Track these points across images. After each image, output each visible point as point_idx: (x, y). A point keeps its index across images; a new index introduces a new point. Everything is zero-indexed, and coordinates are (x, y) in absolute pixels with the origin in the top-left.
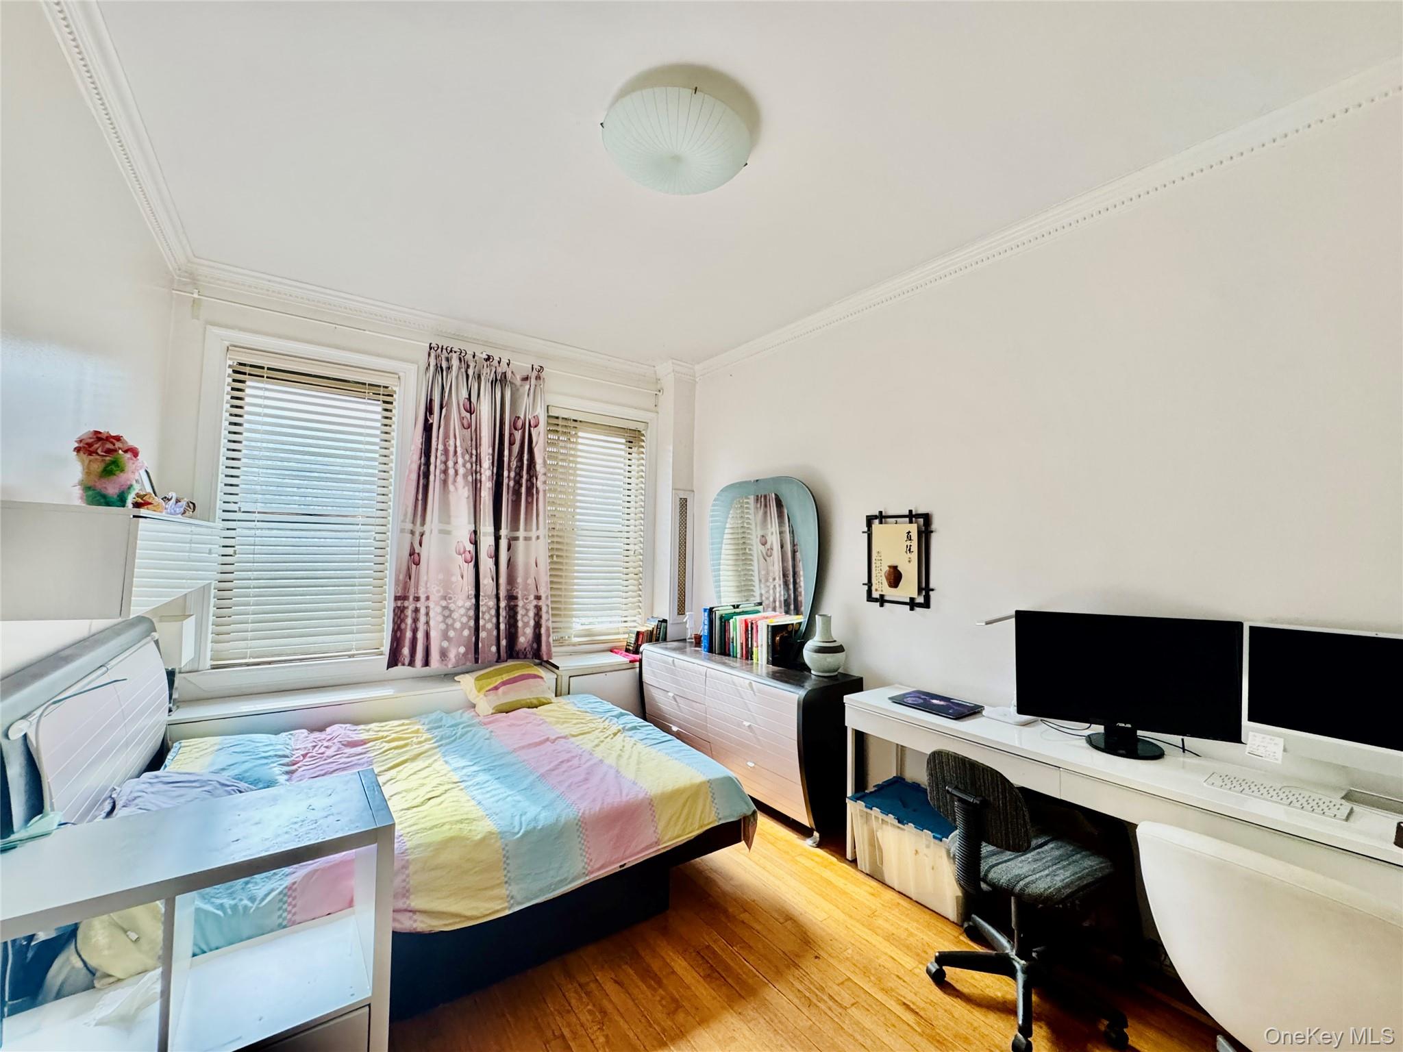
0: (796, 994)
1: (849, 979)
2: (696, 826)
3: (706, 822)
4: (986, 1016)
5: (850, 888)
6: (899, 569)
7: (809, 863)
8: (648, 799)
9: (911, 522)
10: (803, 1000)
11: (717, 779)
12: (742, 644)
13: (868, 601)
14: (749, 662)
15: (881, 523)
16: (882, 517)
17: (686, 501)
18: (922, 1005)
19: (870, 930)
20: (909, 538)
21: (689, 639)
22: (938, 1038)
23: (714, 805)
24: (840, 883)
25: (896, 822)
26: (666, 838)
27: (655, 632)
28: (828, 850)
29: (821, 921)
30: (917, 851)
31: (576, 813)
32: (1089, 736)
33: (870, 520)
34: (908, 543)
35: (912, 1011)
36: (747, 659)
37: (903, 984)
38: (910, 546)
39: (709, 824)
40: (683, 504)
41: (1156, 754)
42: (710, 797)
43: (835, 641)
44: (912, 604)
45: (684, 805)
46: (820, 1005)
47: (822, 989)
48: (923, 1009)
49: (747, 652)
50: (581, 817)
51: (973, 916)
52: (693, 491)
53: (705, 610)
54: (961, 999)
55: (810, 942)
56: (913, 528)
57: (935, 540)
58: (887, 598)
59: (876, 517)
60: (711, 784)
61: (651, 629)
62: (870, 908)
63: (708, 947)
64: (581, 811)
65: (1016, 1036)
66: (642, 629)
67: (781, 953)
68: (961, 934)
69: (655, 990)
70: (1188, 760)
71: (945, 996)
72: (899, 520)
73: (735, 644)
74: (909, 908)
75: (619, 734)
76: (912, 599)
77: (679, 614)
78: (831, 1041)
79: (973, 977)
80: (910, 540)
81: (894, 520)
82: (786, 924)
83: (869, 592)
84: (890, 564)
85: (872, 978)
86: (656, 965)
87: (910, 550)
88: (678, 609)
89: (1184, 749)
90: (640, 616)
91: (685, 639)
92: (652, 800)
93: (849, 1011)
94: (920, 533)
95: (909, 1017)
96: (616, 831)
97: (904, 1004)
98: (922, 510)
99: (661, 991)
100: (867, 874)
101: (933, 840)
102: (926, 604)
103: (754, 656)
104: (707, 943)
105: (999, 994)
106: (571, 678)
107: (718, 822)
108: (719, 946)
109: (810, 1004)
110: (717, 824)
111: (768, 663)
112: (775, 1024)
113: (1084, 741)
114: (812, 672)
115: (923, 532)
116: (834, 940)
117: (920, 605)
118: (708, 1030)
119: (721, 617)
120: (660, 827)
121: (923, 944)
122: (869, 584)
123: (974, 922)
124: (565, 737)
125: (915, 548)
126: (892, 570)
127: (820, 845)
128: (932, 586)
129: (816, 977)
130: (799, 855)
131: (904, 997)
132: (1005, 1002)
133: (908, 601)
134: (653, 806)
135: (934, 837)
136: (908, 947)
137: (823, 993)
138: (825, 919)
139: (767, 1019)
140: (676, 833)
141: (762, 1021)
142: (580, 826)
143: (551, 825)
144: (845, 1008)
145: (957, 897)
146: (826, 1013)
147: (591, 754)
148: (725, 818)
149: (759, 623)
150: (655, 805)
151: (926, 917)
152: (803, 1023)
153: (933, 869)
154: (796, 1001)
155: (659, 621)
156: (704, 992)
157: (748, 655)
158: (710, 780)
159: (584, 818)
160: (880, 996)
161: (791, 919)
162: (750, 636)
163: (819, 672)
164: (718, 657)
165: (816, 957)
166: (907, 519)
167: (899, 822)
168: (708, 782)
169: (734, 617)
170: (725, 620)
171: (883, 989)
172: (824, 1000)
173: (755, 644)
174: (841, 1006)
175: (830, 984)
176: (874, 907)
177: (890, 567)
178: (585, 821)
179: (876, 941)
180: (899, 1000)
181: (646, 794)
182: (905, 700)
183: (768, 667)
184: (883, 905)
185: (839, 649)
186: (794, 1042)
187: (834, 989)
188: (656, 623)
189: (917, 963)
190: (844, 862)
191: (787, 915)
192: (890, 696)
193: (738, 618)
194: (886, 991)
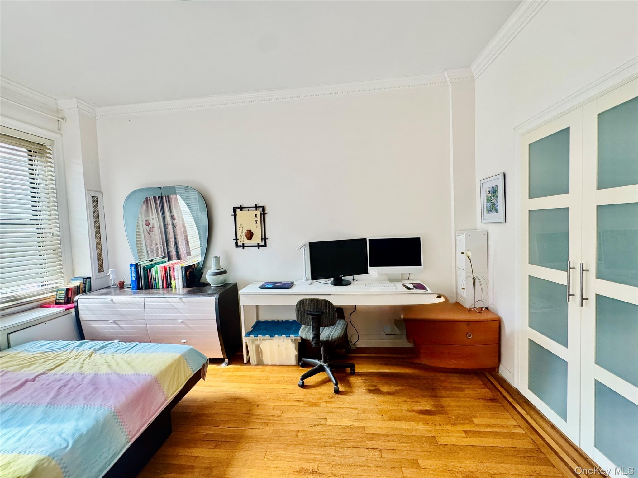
0: (259, 425)
1: (274, 405)
2: (184, 380)
3: (188, 376)
4: (321, 388)
5: (252, 373)
6: (252, 231)
7: (229, 373)
8: (154, 378)
9: (256, 210)
10: (263, 424)
11: (186, 352)
12: (163, 281)
13: (236, 247)
14: (170, 289)
15: (241, 210)
16: (241, 208)
17: (97, 199)
18: (302, 397)
19: (270, 384)
20: (256, 217)
21: (112, 286)
22: (313, 404)
23: (189, 365)
24: (248, 374)
25: (269, 338)
26: (170, 395)
27: (81, 286)
28: (233, 364)
29: (250, 392)
30: (279, 345)
31: (110, 409)
32: (331, 282)
33: (235, 209)
34: (256, 219)
35: (301, 401)
36: (167, 287)
37: (293, 394)
38: (257, 220)
39: (189, 377)
40: (95, 201)
41: (349, 284)
42: (186, 362)
43: (222, 269)
44: (259, 246)
45: (174, 373)
46: (272, 421)
47: (268, 416)
48: (304, 398)
49: (167, 284)
50: (115, 410)
51: (303, 359)
52: (102, 192)
53: (131, 265)
54: (312, 387)
55: (251, 403)
56: (258, 213)
57: (267, 217)
58: (245, 245)
59: (238, 208)
60: (184, 355)
61: (78, 285)
62: (264, 377)
63: (207, 434)
64: (113, 406)
65: (334, 387)
66: (70, 286)
67: (243, 414)
68: (299, 368)
69: (193, 472)
70: (355, 282)
71: (307, 390)
72: (250, 209)
73: (157, 281)
74: (278, 369)
75: (93, 355)
76: (258, 244)
77: (99, 272)
78: (283, 431)
79: (311, 379)
80: (257, 218)
81: (247, 209)
82: (236, 402)
83: (236, 243)
84: (247, 229)
85: (282, 400)
86: (183, 462)
87: (257, 222)
88: (99, 269)
89: (353, 280)
90: (63, 278)
91: (110, 286)
92: (156, 378)
93: (282, 416)
94: (261, 214)
95: (302, 404)
96: (140, 407)
97: (297, 401)
98: (260, 205)
99: (196, 470)
100: (256, 365)
101: (286, 338)
102: (265, 245)
103: (173, 285)
104: (205, 434)
105: (320, 379)
106: (11, 335)
107: (193, 373)
108: (212, 430)
109: (267, 424)
110: (193, 374)
111: (183, 287)
112: (259, 441)
113: (330, 284)
114: (212, 285)
115: (262, 214)
116: (260, 396)
117: (262, 246)
118: (233, 466)
119: (144, 268)
120: (165, 390)
121: (290, 378)
122: (236, 239)
123: (303, 361)
124: (43, 373)
125: (259, 221)
126: (248, 232)
127: (229, 364)
128: (267, 238)
129: (262, 413)
130: (223, 372)
131: (296, 399)
132: (323, 380)
133: (257, 245)
134: (158, 381)
135: (287, 337)
136: (286, 382)
137: (269, 417)
138: (251, 390)
139: (255, 442)
140: (174, 390)
141: (253, 444)
142: (116, 415)
143: (94, 426)
144: (280, 416)
145: (296, 355)
146: (275, 423)
147: (82, 374)
148: (196, 369)
149: (175, 267)
150: (159, 380)
151: (285, 369)
152: (269, 432)
153: (286, 349)
154: (261, 427)
155: (84, 279)
156: (220, 454)
157: (168, 285)
158: (183, 354)
159: (117, 409)
160: (288, 404)
161: (237, 399)
162: (168, 275)
163: (215, 285)
164: (144, 291)
165: (258, 406)
166: (255, 208)
167: (271, 337)
168: (183, 355)
169: (155, 266)
170: (147, 270)
171: (288, 401)
172: (271, 419)
173: (173, 279)
174: (278, 416)
175: (269, 411)
176: (266, 375)
177: (247, 230)
178: (118, 411)
179: (275, 386)
180: (295, 401)
181: (151, 377)
182: (266, 286)
183: (184, 289)
184: (269, 373)
185: (224, 272)
186: (271, 442)
187: (272, 413)
188: (81, 281)
189: (292, 385)
190: (244, 365)
191: (234, 398)
192: (259, 286)
193: (158, 266)
194: (289, 401)
